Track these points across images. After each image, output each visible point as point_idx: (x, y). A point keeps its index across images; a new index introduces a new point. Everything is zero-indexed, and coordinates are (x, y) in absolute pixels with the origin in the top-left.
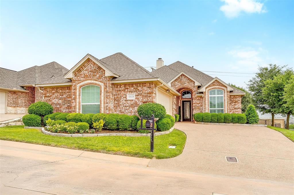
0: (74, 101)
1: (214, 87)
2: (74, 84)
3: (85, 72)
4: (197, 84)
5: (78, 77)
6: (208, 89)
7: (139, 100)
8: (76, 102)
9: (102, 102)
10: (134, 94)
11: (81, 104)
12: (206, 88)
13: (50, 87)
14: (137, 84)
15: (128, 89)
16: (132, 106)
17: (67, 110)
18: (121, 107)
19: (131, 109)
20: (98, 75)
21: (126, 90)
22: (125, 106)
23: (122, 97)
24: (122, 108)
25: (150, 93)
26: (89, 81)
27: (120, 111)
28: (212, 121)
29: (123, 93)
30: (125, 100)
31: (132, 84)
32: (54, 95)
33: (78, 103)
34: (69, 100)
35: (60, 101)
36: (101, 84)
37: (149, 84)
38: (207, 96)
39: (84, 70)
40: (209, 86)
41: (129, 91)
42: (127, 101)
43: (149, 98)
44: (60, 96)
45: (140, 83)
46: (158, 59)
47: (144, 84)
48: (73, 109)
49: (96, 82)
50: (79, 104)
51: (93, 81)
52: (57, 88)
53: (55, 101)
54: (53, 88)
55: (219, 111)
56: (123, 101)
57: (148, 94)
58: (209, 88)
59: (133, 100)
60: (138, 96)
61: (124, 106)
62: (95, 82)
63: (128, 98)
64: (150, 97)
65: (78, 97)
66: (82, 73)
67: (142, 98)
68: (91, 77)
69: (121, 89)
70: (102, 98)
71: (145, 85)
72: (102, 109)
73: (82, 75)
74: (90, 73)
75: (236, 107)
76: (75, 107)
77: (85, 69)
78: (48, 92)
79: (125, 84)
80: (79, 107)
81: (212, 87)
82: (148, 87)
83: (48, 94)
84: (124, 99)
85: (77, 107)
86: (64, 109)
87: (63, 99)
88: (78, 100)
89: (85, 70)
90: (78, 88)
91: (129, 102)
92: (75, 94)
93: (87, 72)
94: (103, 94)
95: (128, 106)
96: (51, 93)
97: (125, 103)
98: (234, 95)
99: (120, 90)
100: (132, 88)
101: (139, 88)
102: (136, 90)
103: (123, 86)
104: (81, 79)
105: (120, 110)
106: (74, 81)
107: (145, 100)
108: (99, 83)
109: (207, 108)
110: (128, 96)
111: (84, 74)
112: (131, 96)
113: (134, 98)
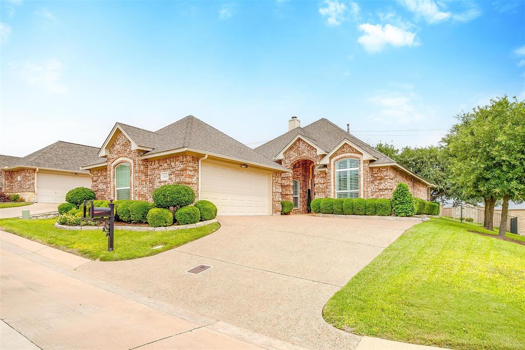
1: (343, 155)
2: (109, 163)
4: (320, 152)
5: (112, 154)
6: (334, 159)
7: (172, 181)
9: (132, 186)
10: (168, 172)
11: (116, 189)
12: (331, 158)
13: (95, 169)
14: (170, 157)
15: (162, 166)
20: (128, 150)
21: (160, 167)
23: (156, 178)
25: (183, 170)
26: (121, 159)
28: (342, 212)
29: (157, 171)
30: (159, 182)
31: (165, 158)
32: (100, 179)
36: (131, 161)
37: (181, 157)
38: (332, 170)
40: (336, 154)
41: (163, 169)
42: (161, 182)
43: (181, 178)
45: (173, 156)
46: (291, 119)
50: (114, 189)
51: (124, 159)
54: (98, 170)
55: (351, 194)
56: (157, 183)
57: (181, 171)
58: (336, 158)
59: (166, 182)
60: (171, 175)
62: (126, 159)
63: (162, 179)
64: (182, 175)
65: (112, 180)
66: (115, 149)
67: (174, 178)
68: (122, 153)
69: (155, 166)
70: (132, 180)
71: (178, 158)
72: (132, 195)
73: (115, 151)
74: (121, 148)
75: (381, 187)
78: (95, 175)
79: (159, 159)
80: (114, 193)
81: (341, 156)
82: (181, 162)
83: (95, 178)
84: (158, 180)
87: (106, 184)
88: (112, 184)
90: (112, 168)
93: (119, 147)
94: (132, 175)
96: (97, 176)
97: (159, 186)
98: (379, 168)
99: (154, 169)
100: (166, 165)
101: (173, 164)
102: (170, 167)
103: (157, 162)
104: (115, 156)
106: (109, 159)
108: (129, 160)
109: (332, 191)
110: (162, 175)
111: (117, 150)
112: (165, 176)
113: (167, 179)
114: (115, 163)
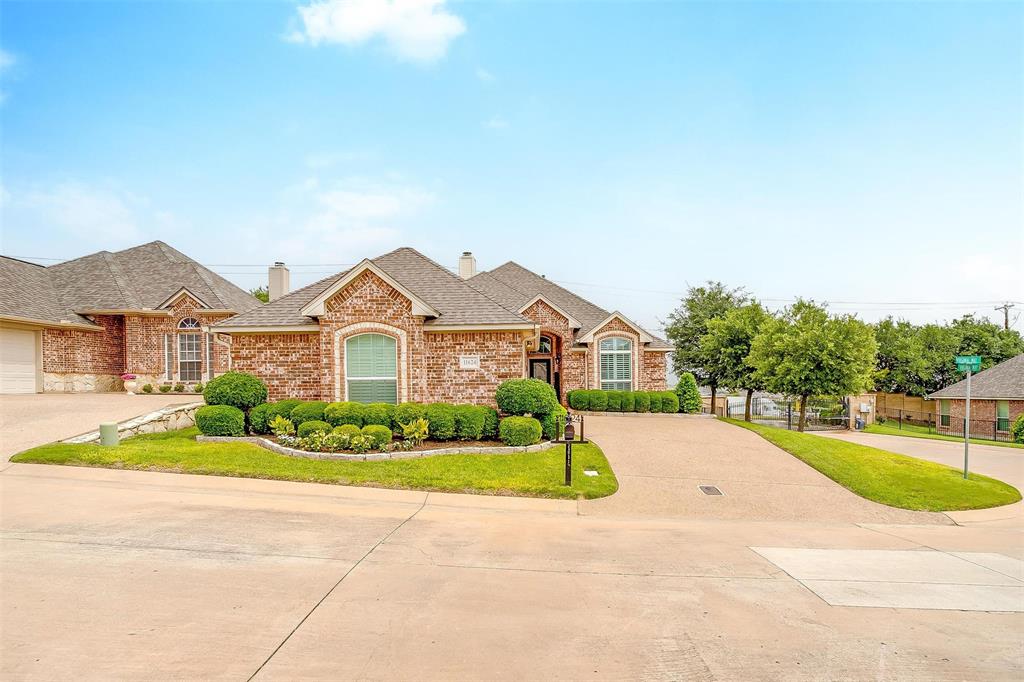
0: (326, 371)
1: (611, 332)
2: (327, 329)
3: (355, 301)
4: (573, 324)
5: (338, 314)
6: (598, 336)
7: (488, 371)
8: (332, 374)
9: (404, 376)
10: (478, 356)
11: (346, 378)
12: (595, 334)
13: (250, 335)
14: (482, 333)
15: (462, 344)
16: (474, 384)
17: (302, 392)
18: (445, 385)
19: (470, 391)
20: (390, 311)
21: (458, 347)
22: (456, 384)
23: (448, 364)
24: (449, 388)
26: (368, 325)
27: (444, 395)
28: (610, 409)
29: (449, 352)
31: (472, 335)
32: (263, 355)
33: (337, 377)
34: (307, 368)
35: (281, 371)
36: (399, 331)
37: (511, 335)
38: (596, 352)
39: (354, 296)
40: (601, 331)
41: (466, 350)
42: (461, 371)
43: (512, 367)
44: (281, 358)
45: (491, 333)
46: (462, 255)
47: (499, 335)
48: (326, 392)
49: (386, 327)
50: (342, 378)
51: (377, 325)
52: (271, 336)
53: (267, 369)
54: (259, 337)
55: (620, 384)
56: (449, 372)
57: (509, 356)
58: (601, 335)
59: (473, 371)
60: (487, 360)
61: (452, 385)
62: (382, 326)
63: (463, 366)
64: (515, 363)
65: (337, 361)
66: (347, 303)
67: (495, 367)
68: (371, 315)
69: (443, 344)
70: (404, 365)
71: (503, 336)
72: (404, 392)
73: (347, 308)
74: (369, 305)
75: (655, 376)
76: (331, 387)
77: (357, 294)
78: (243, 345)
79: (455, 335)
80: (342, 385)
81: (607, 333)
82: (510, 343)
83: (244, 352)
84: (453, 367)
85: (337, 385)
86: (293, 389)
87: (288, 366)
88: (337, 370)
89: (356, 297)
90: (337, 339)
91: (464, 374)
92: (329, 354)
93: (360, 302)
94: (404, 357)
95: (462, 384)
96: (254, 349)
97: (455, 378)
98: (652, 352)
99: (442, 348)
100: (473, 344)
101: (490, 344)
102: (482, 348)
103: (450, 337)
104: (346, 318)
105: (442, 392)
106: (326, 322)
107: (503, 371)
108: (395, 329)
109: (596, 380)
110: (462, 360)
111: (354, 308)
112: (470, 362)
113: (476, 366)
114: (348, 330)
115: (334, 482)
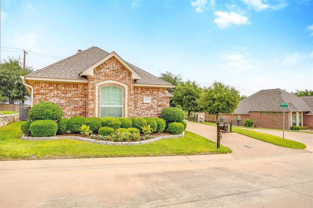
0: (91, 102)
2: (92, 82)
3: (106, 70)
5: (98, 75)
7: (154, 103)
8: (94, 103)
9: (126, 105)
10: (150, 98)
13: (45, 82)
14: (152, 88)
15: (144, 92)
16: (149, 109)
17: (73, 112)
18: (138, 109)
19: (147, 112)
20: (121, 76)
21: (143, 93)
22: (142, 109)
23: (139, 100)
24: (139, 111)
26: (111, 82)
27: (137, 113)
29: (140, 96)
30: (142, 103)
31: (148, 89)
32: (52, 93)
33: (97, 105)
35: (63, 101)
36: (124, 85)
37: (162, 90)
39: (105, 67)
41: (146, 95)
42: (144, 103)
43: (163, 102)
44: (63, 95)
45: (155, 88)
47: (158, 89)
48: (91, 112)
49: (119, 83)
50: (99, 106)
51: (115, 82)
52: (58, 84)
53: (55, 100)
54: (51, 84)
56: (139, 104)
57: (162, 98)
59: (149, 103)
60: (154, 99)
61: (140, 109)
62: (117, 83)
65: (97, 98)
66: (102, 70)
67: (157, 102)
68: (113, 77)
69: (137, 92)
70: (126, 101)
71: (159, 90)
72: (126, 112)
73: (102, 73)
74: (112, 72)
76: (93, 110)
77: (106, 67)
78: (43, 87)
79: (142, 88)
80: (99, 109)
82: (162, 93)
83: (42, 91)
84: (141, 102)
85: (97, 109)
86: (69, 111)
87: (66, 99)
88: (97, 102)
89: (106, 68)
90: (97, 87)
91: (145, 105)
92: (93, 94)
93: (108, 71)
94: (126, 97)
95: (144, 109)
96: (48, 89)
97: (142, 106)
99: (137, 93)
100: (149, 92)
101: (155, 93)
102: (152, 94)
103: (140, 89)
104: (101, 78)
105: (136, 112)
106: (92, 79)
107: (159, 104)
108: (123, 84)
110: (144, 99)
111: (105, 73)
112: (147, 100)
113: (150, 101)
114: (102, 83)
115: (148, 155)
